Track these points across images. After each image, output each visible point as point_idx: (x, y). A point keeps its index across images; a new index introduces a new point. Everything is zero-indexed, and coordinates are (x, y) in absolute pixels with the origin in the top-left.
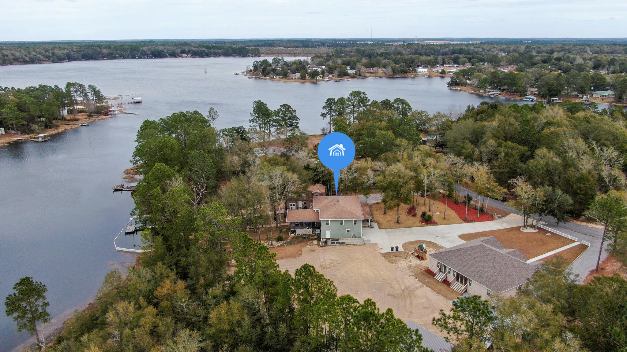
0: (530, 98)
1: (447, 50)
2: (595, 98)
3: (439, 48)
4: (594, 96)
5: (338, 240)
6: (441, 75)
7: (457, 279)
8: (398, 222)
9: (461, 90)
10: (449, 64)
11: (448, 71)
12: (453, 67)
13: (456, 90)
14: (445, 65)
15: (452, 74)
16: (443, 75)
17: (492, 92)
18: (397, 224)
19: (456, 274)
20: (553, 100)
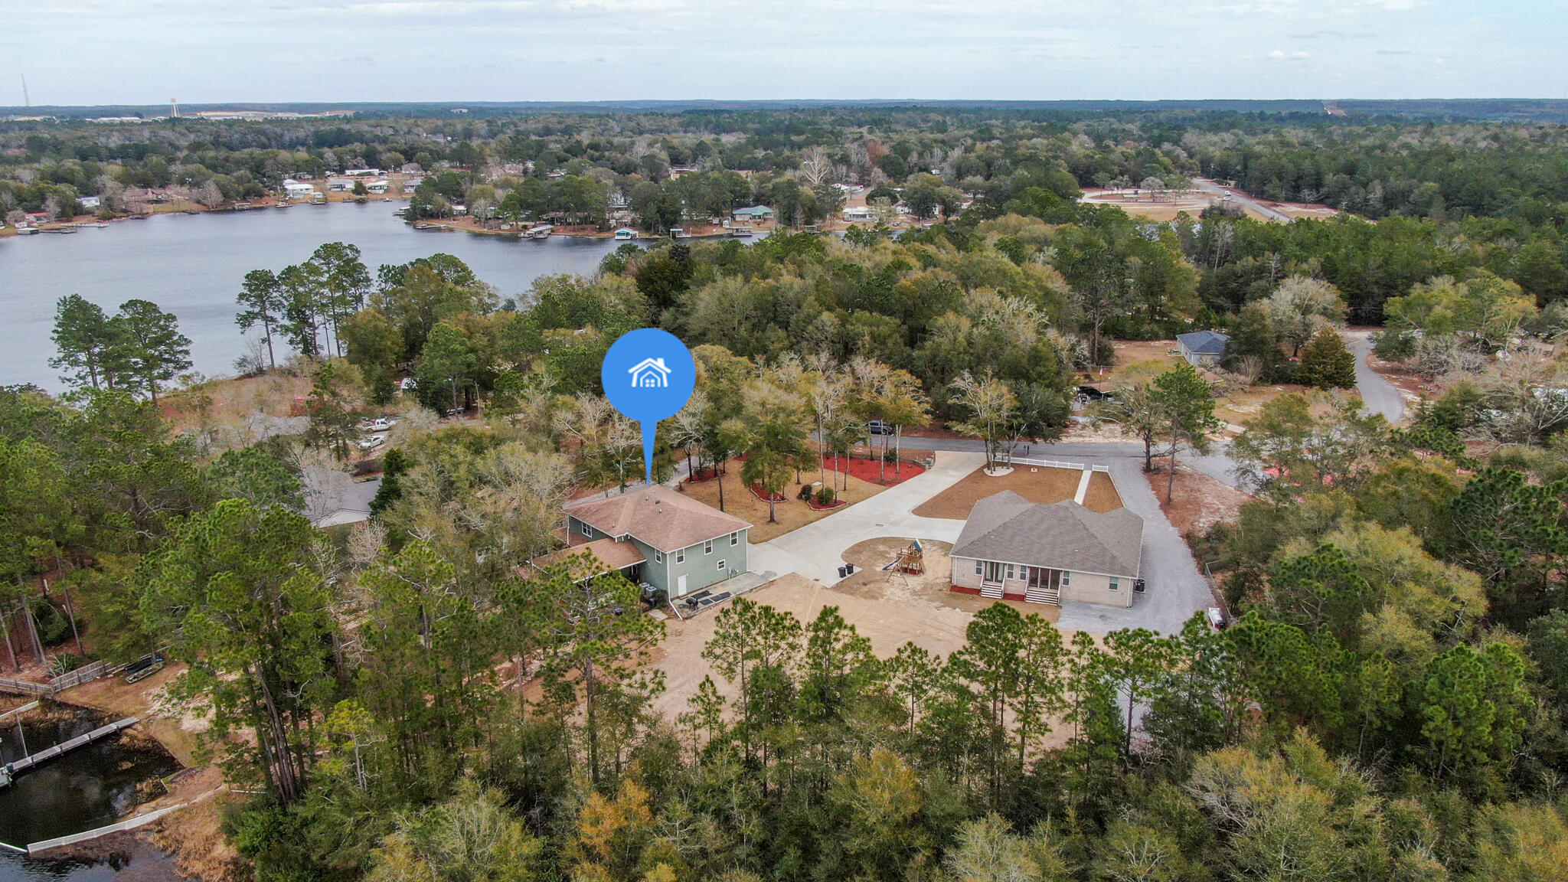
0: (628, 234)
1: (301, 134)
2: (743, 223)
3: (278, 130)
4: (738, 218)
5: (706, 593)
6: (358, 197)
7: (1033, 582)
8: (772, 520)
9: (451, 230)
10: (356, 167)
11: (370, 184)
12: (370, 174)
13: (439, 230)
14: (348, 172)
15: (381, 192)
16: (363, 196)
17: (534, 227)
18: (774, 526)
19: (1028, 572)
20: (674, 233)
